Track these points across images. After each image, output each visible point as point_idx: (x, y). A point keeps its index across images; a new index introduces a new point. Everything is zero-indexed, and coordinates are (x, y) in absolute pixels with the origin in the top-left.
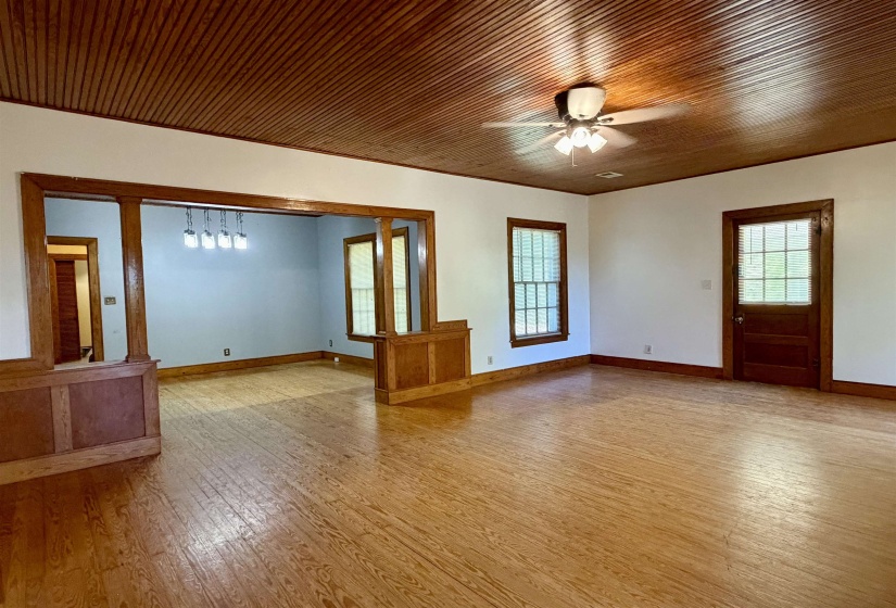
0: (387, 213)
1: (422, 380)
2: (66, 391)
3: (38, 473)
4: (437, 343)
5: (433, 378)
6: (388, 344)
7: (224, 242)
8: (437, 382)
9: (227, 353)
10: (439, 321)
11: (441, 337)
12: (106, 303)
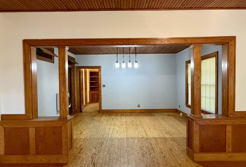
0: (199, 41)
1: (222, 149)
2: (34, 129)
3: (24, 162)
4: (233, 126)
5: (229, 148)
6: (195, 123)
7: (130, 65)
8: (233, 152)
9: (139, 106)
10: (236, 110)
11: (237, 122)
12: (103, 87)
